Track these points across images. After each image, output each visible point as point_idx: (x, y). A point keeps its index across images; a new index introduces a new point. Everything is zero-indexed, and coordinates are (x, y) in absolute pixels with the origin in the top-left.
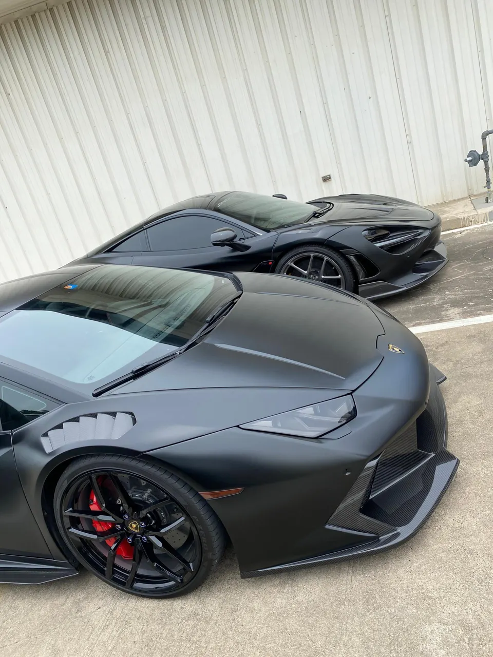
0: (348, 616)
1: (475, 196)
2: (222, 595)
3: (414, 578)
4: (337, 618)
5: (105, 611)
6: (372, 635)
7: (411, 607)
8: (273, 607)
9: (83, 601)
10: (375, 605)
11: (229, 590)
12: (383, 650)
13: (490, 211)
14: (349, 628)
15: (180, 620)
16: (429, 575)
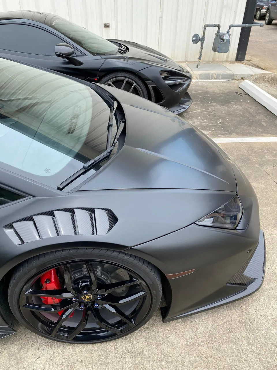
0: (238, 339)
1: (188, 62)
2: (143, 334)
3: (265, 309)
4: (232, 341)
5: (46, 360)
6: (259, 351)
7: (272, 328)
8: (186, 339)
9: (19, 352)
10: (251, 330)
11: (147, 329)
12: (270, 361)
13: (201, 73)
14: (243, 348)
15: (118, 358)
16: (272, 306)
